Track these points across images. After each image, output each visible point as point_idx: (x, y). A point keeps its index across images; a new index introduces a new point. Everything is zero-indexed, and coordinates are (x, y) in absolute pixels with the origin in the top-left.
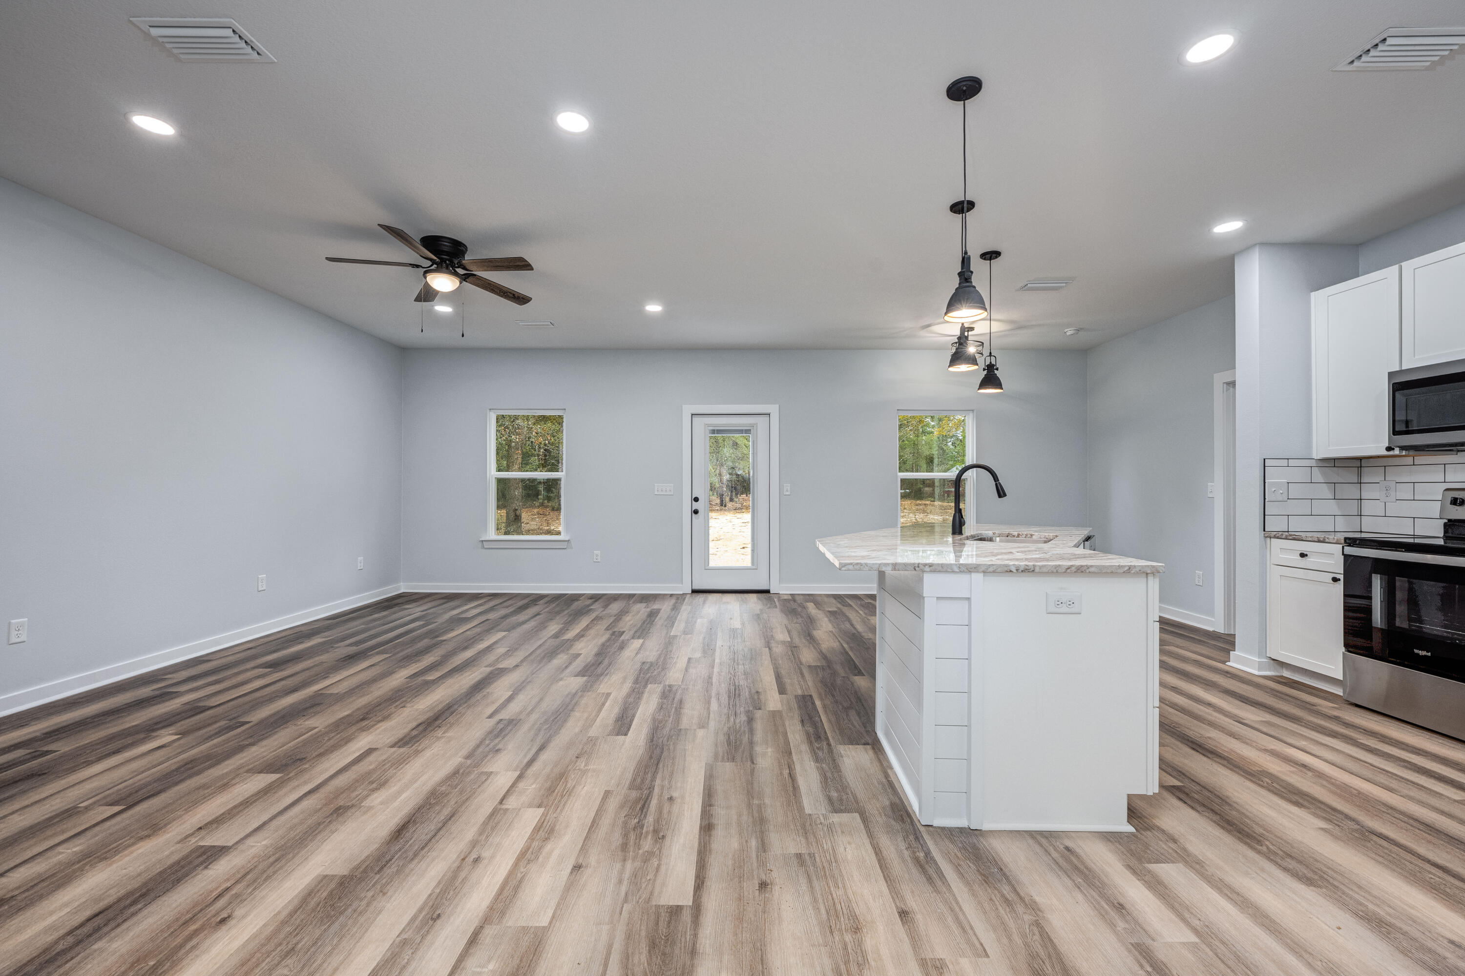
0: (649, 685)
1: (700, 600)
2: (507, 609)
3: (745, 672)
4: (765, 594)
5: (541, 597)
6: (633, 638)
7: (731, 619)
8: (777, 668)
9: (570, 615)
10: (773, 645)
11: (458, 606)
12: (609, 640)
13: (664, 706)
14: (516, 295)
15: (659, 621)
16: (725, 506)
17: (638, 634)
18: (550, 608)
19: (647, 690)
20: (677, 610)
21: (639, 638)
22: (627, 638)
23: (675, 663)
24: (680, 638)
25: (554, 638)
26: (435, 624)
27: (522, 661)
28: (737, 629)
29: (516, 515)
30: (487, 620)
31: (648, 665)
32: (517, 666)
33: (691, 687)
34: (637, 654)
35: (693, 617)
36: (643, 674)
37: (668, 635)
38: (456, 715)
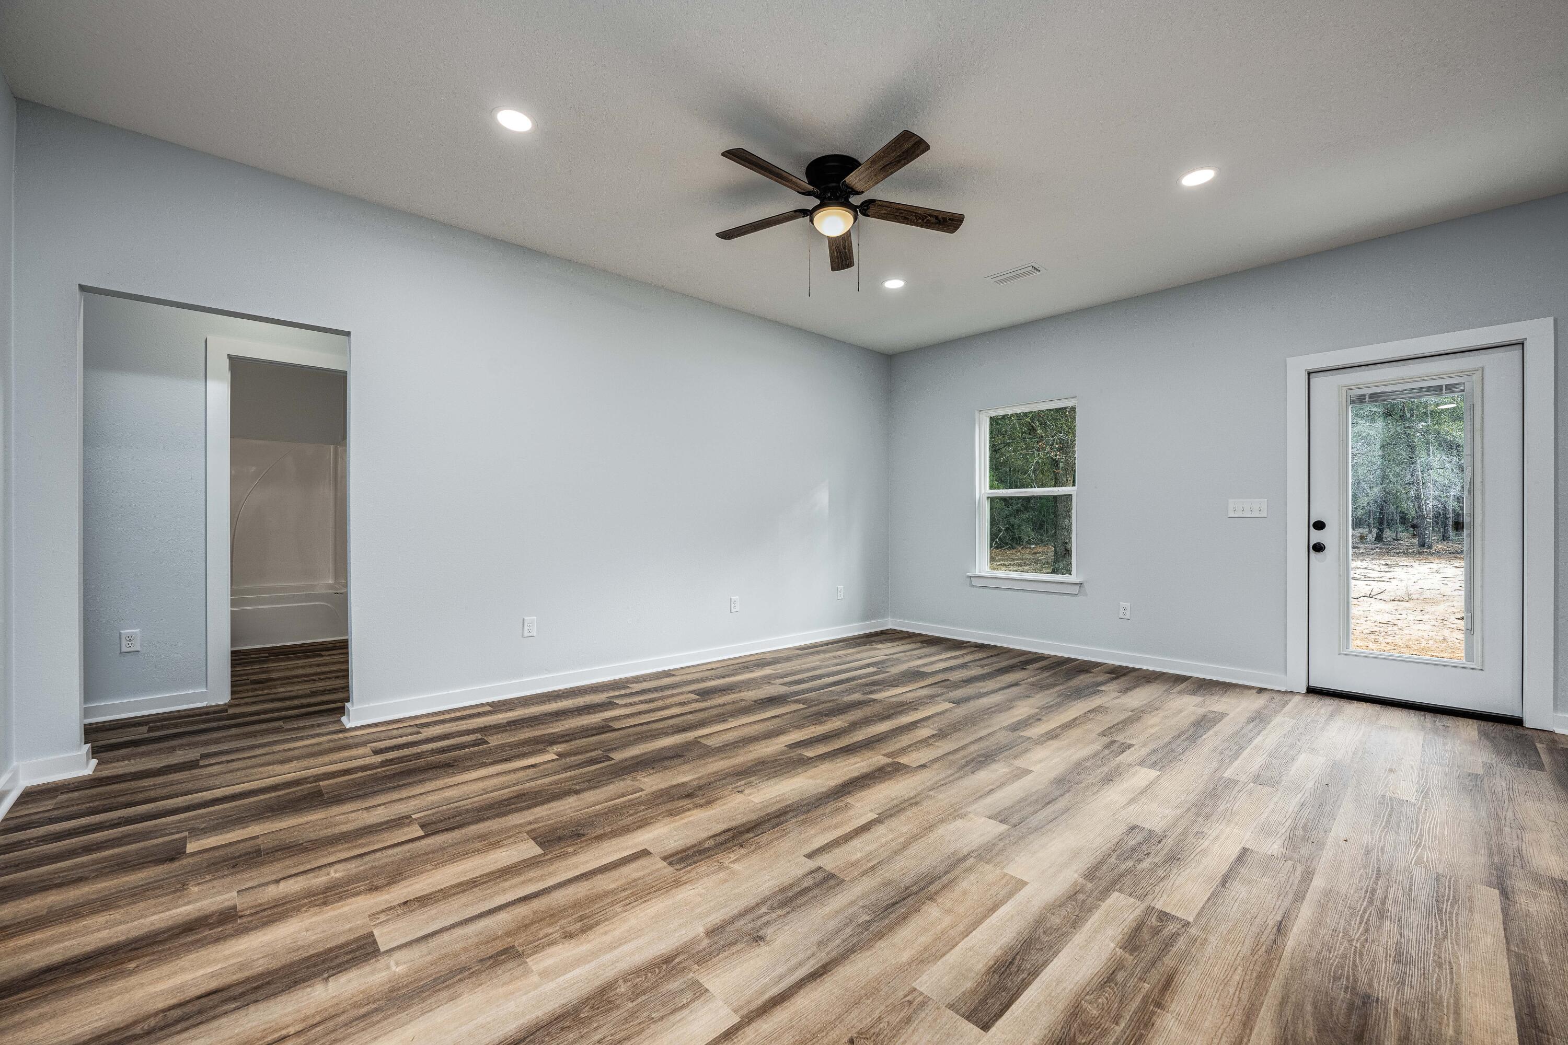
0: (1116, 895)
1: (1323, 711)
2: (982, 669)
3: (1399, 954)
4: (1506, 726)
5: (1039, 658)
6: (1141, 763)
7: (1391, 770)
8: (1527, 978)
9: (1059, 696)
10: (1520, 884)
11: (930, 655)
12: (1095, 755)
13: (1120, 977)
14: (940, 217)
15: (1212, 739)
16: (1430, 547)
17: (1154, 758)
18: (1038, 677)
19: (1104, 906)
20: (1261, 722)
21: (1153, 766)
22: (1129, 760)
23: (1204, 852)
24: (1241, 790)
25: (1009, 730)
26: (886, 674)
27: (935, 761)
28: (1402, 803)
29: (1066, 550)
30: (946, 680)
31: (1140, 838)
32: (923, 766)
33: (1213, 939)
34: (1132, 801)
35: (1292, 746)
36: (1118, 858)
37: (1218, 775)
38: (778, 832)
